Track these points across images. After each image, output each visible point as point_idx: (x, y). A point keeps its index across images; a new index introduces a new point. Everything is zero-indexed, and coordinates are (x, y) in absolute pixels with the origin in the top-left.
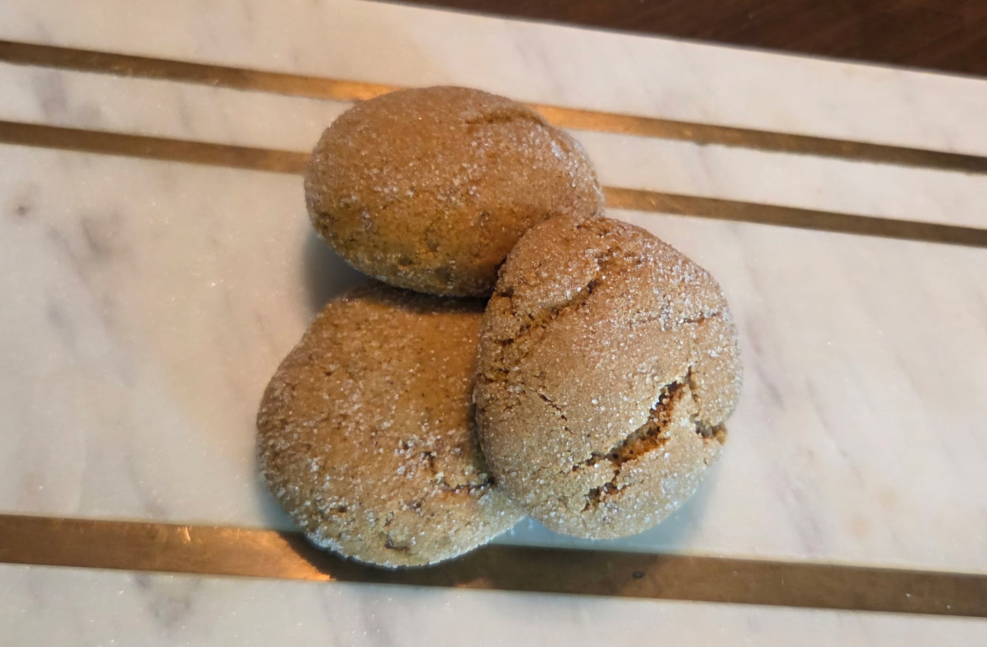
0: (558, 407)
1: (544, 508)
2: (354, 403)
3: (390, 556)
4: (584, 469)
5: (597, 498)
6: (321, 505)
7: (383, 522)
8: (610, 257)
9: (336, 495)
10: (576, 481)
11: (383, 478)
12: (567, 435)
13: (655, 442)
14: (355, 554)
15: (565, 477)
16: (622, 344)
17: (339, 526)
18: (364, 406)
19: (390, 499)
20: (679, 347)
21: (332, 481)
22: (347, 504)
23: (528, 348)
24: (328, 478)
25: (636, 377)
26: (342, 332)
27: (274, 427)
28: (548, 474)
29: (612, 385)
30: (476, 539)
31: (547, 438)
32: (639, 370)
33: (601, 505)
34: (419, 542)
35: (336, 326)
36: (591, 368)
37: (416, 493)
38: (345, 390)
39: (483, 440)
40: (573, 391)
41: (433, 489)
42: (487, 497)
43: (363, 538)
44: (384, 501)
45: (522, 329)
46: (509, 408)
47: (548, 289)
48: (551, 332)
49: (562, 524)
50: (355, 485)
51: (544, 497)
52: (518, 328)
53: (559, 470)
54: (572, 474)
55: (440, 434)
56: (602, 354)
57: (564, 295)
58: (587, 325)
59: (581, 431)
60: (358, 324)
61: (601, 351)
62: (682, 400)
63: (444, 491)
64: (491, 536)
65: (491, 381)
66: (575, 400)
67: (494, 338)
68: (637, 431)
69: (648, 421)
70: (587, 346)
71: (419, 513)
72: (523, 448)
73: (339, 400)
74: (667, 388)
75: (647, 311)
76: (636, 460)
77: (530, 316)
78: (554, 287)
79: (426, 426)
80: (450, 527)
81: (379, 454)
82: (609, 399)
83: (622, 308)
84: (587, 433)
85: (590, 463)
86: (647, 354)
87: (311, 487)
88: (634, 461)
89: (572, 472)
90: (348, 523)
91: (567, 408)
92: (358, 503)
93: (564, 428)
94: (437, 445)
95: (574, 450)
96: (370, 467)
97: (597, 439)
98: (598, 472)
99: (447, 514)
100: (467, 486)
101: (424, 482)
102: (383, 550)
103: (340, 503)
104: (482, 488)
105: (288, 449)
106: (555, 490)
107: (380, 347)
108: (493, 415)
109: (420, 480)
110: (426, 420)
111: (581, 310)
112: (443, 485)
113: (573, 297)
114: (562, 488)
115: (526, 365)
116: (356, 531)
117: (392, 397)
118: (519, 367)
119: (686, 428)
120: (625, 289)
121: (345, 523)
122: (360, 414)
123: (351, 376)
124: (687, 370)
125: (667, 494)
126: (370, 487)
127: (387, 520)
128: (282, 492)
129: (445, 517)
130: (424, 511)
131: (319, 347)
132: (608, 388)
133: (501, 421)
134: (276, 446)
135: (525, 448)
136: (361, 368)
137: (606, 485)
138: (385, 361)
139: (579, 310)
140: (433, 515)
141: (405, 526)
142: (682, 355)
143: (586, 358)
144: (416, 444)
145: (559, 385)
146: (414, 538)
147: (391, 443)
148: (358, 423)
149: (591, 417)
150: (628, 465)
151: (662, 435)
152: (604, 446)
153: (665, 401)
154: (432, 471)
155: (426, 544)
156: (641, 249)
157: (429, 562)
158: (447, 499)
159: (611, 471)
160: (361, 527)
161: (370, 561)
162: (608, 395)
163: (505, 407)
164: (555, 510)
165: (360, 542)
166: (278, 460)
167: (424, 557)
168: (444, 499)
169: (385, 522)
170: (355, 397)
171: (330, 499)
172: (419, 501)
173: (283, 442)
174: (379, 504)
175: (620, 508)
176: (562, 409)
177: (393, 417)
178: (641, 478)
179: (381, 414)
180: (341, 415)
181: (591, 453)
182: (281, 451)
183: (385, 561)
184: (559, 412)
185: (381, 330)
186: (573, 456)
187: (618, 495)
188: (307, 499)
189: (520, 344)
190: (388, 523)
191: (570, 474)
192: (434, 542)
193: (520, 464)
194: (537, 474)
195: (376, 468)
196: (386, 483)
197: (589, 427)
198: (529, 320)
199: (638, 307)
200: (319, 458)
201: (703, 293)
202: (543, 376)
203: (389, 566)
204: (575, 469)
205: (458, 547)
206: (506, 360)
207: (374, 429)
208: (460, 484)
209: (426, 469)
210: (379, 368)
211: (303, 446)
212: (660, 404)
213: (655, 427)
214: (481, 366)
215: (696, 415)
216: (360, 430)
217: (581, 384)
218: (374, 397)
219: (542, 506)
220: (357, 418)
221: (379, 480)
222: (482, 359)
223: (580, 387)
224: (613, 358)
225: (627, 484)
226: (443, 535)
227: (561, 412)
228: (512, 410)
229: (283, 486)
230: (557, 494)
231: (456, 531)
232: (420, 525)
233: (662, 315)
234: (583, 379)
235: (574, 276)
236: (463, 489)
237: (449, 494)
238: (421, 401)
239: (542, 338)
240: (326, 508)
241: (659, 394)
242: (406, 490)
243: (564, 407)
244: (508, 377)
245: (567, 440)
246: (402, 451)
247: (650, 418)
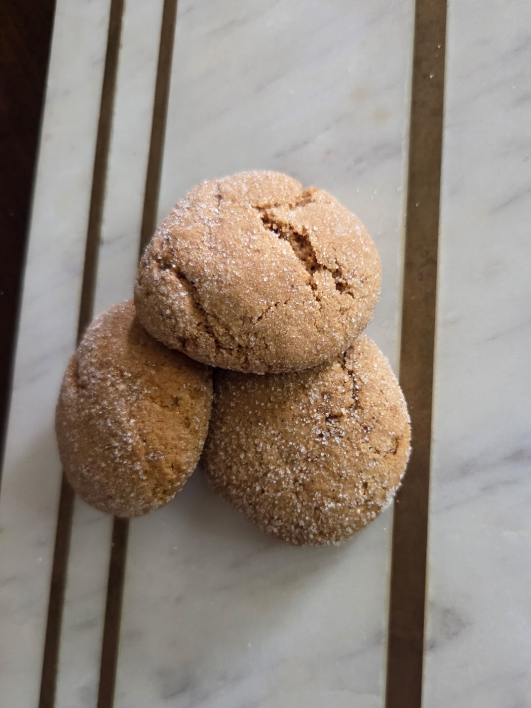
0: (267, 308)
1: (348, 326)
2: (286, 473)
3: (402, 452)
4: (319, 293)
5: (344, 285)
6: (361, 501)
7: (377, 456)
8: (161, 262)
9: (354, 490)
10: (328, 299)
11: (344, 454)
12: (290, 303)
13: (305, 237)
14: (399, 477)
15: (324, 308)
16: (225, 255)
17: (377, 488)
18: (289, 466)
19: (359, 449)
20: (236, 214)
21: (343, 493)
22: (361, 482)
23: (222, 328)
24: (341, 495)
25: (251, 247)
26: (233, 480)
27: (300, 533)
28: (321, 321)
29: (255, 265)
30: (394, 387)
31: (291, 319)
32: (246, 244)
33: (349, 283)
34: (393, 429)
35: (228, 484)
36: (239, 280)
37: (356, 429)
38: (275, 480)
39: (293, 369)
40: (256, 295)
41: (354, 417)
42: (362, 377)
43: (388, 471)
44: (361, 454)
45: (208, 333)
46: (267, 347)
47: (178, 310)
48: (210, 310)
49: (363, 314)
50: (347, 475)
51: (338, 325)
52: (207, 335)
53: (318, 311)
54: (323, 302)
55: (313, 410)
56: (230, 271)
57: (184, 298)
58: (207, 281)
59: (288, 292)
60: (227, 468)
61: (227, 271)
62: (276, 215)
63: (356, 408)
64: (393, 376)
65: (246, 359)
66: (263, 295)
67: (214, 354)
68: (294, 249)
69: (288, 240)
70: (222, 282)
71: (371, 428)
72: (298, 339)
73: (282, 485)
74: (265, 225)
75: (203, 235)
76: (316, 252)
77: (199, 325)
78: (177, 305)
79: (306, 420)
80: (383, 405)
81: (325, 456)
82: (265, 268)
83: (198, 253)
84: (290, 287)
85: (314, 287)
86: (236, 237)
87: (347, 509)
88: (317, 254)
89: (321, 303)
90: (376, 481)
91: (269, 301)
92: (361, 474)
93: (284, 305)
94: (321, 412)
95: (303, 299)
96: (334, 463)
97: (295, 280)
98: (323, 282)
99: (374, 407)
100: (353, 391)
101: (348, 423)
102: (398, 456)
103: (360, 487)
104: (355, 380)
105: (317, 524)
106: (334, 317)
107: (245, 452)
108: (272, 359)
109: (346, 426)
110: (302, 420)
111: (196, 285)
112: (351, 409)
113: (186, 291)
114: (332, 311)
115: (235, 330)
116: (382, 476)
117: (283, 444)
118: (235, 336)
119: (298, 214)
120: (185, 250)
121: (375, 484)
122: (294, 469)
123: (266, 474)
124: (254, 210)
125: (348, 232)
126: (349, 464)
127: (375, 453)
128: (350, 530)
129: (376, 408)
130: (370, 424)
131: (242, 497)
132: (256, 267)
133: (277, 354)
134: (314, 533)
135: (298, 336)
136: (260, 467)
137: (334, 277)
138: (255, 449)
139: (196, 287)
140: (374, 418)
141: (380, 439)
142: (242, 212)
143: (232, 283)
144: (320, 428)
145: (250, 306)
146: (390, 433)
147: (317, 446)
148: (301, 471)
149: (277, 283)
150: (319, 258)
151: (300, 231)
152: (301, 275)
153: (275, 227)
154: (341, 417)
155: (395, 424)
156: (160, 238)
157: (409, 423)
158: (363, 406)
159: (324, 272)
160: (379, 472)
161: (405, 467)
162: (262, 269)
163: (266, 350)
164: (351, 318)
165: (390, 473)
166: (325, 531)
167: (405, 426)
168: (362, 409)
169: (376, 454)
170: (281, 472)
171: (356, 494)
172: (362, 428)
173: (311, 528)
174: (363, 458)
175: (354, 268)
176: (270, 305)
177: (298, 444)
178: (331, 249)
179: (295, 454)
180: (294, 483)
181: (306, 286)
182: (318, 529)
183: (406, 455)
184: (271, 308)
185: (233, 450)
186: (307, 300)
187: (343, 269)
188: (355, 512)
189: (219, 334)
190: (378, 452)
191: (322, 304)
192: (394, 418)
193: (312, 342)
194: (320, 329)
195: (336, 459)
196: (347, 452)
197: (286, 286)
198: (201, 326)
199: (199, 241)
200: (325, 502)
201: (200, 195)
202: (243, 318)
203: (410, 453)
204: (318, 300)
205: (398, 400)
206: (231, 346)
207: (306, 460)
208: (352, 396)
209: (339, 422)
210: (260, 453)
211: (315, 513)
212: (276, 231)
213: (294, 236)
214: (235, 366)
215: (291, 206)
216: (306, 470)
217: (251, 288)
218: (282, 458)
219: (346, 328)
220: (297, 472)
221: (345, 457)
222: (230, 365)
223: (252, 290)
224: (234, 262)
225: (334, 261)
226: (389, 411)
227: (272, 306)
228: (269, 344)
229: (345, 529)
230: (338, 315)
231: (387, 401)
232: (381, 428)
233: (209, 225)
234: (247, 287)
235: (171, 289)
236: (355, 394)
237: (359, 405)
238: (287, 423)
239: (215, 316)
240: (363, 497)
241: (268, 231)
242: (354, 437)
243: (268, 304)
244: (243, 346)
245: (295, 303)
246: (324, 439)
247: (286, 239)
